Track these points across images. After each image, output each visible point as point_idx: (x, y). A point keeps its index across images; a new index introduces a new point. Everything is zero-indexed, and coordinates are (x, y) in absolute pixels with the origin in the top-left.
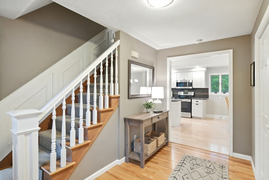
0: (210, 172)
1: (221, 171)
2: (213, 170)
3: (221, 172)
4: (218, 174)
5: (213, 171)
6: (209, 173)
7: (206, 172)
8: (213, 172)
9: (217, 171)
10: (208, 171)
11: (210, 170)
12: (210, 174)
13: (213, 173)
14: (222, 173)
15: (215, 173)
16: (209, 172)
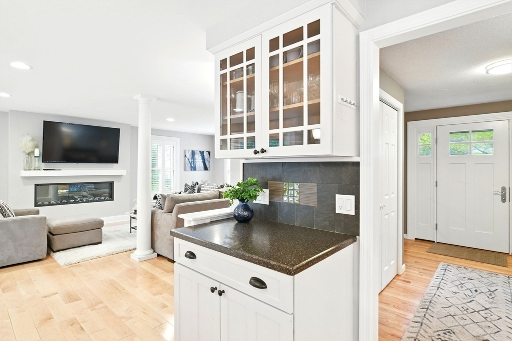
0: (445, 333)
1: (419, 334)
2: (438, 337)
3: (422, 332)
4: (428, 330)
5: (439, 335)
6: (448, 331)
7: (454, 333)
8: (439, 333)
9: (429, 334)
10: (450, 336)
11: (444, 337)
12: (446, 330)
13: (438, 331)
14: (419, 330)
15: (435, 332)
16: (448, 333)
